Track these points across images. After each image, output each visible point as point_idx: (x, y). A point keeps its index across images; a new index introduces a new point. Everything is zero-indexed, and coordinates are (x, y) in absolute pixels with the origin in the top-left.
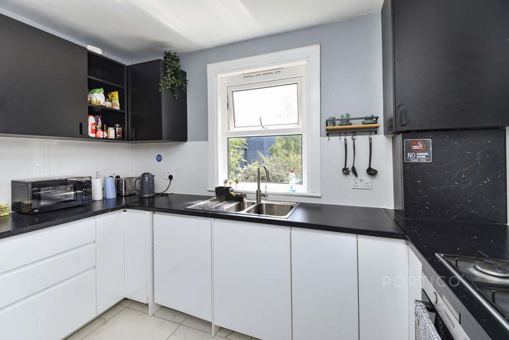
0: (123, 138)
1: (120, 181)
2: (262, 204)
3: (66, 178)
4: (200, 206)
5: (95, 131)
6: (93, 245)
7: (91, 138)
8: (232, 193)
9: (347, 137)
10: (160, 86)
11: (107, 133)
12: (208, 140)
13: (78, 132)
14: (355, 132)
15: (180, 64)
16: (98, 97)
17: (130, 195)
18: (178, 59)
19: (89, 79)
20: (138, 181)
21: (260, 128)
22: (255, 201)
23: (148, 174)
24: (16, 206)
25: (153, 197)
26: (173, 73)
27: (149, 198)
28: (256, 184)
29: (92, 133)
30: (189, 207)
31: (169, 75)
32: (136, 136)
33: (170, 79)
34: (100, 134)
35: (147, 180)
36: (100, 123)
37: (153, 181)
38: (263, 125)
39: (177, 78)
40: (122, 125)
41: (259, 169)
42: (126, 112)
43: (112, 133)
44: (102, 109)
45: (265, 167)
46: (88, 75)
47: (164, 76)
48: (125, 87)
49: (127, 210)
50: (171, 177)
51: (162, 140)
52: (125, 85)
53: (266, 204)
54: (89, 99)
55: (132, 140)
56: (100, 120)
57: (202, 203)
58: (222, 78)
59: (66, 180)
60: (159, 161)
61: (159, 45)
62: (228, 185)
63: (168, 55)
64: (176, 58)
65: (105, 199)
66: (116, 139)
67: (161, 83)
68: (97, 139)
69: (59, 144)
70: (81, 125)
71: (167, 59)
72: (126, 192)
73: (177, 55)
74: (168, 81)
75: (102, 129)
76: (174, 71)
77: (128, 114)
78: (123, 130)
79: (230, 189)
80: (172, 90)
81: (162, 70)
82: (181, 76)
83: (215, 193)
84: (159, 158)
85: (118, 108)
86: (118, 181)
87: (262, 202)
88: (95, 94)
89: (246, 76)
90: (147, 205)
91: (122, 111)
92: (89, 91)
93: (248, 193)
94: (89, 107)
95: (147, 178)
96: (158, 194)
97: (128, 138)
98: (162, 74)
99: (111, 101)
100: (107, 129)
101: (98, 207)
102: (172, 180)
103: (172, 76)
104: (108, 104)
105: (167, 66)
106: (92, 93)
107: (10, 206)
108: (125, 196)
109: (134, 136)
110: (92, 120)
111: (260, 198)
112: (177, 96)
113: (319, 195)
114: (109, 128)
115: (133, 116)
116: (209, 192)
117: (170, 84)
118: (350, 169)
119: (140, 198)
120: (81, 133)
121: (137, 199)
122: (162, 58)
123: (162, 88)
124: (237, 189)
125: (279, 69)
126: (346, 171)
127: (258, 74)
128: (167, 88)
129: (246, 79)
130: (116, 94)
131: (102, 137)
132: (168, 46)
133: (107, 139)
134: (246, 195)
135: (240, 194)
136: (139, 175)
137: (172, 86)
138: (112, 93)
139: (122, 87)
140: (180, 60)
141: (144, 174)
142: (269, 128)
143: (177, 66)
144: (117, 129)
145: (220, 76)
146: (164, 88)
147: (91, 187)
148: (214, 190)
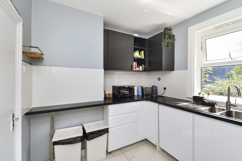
0: (145, 70)
1: (143, 89)
2: (232, 111)
3: (125, 86)
4: (184, 105)
5: (135, 68)
6: (135, 113)
7: (134, 70)
8: (205, 101)
10: (162, 45)
11: (139, 68)
12: (187, 70)
13: (131, 68)
15: (172, 31)
16: (137, 54)
17: (147, 95)
18: (171, 29)
19: (134, 47)
20: (150, 89)
21: (230, 60)
22: (226, 109)
23: (155, 86)
24: (113, 94)
25: (157, 97)
26: (168, 37)
27: (155, 97)
28: (227, 97)
29: (134, 69)
30: (178, 105)
31: (166, 38)
32: (150, 69)
33: (167, 41)
34: (137, 69)
35: (154, 89)
36: (137, 65)
37: (157, 89)
38: (232, 57)
39: (170, 39)
40: (145, 65)
41: (229, 87)
42: (146, 59)
43: (141, 68)
44: (137, 59)
45: (236, 87)
46: (134, 46)
47: (164, 40)
48: (146, 49)
49: (147, 101)
50: (165, 88)
51: (162, 70)
52: (146, 47)
53: (235, 112)
54: (134, 55)
55: (149, 71)
56: (136, 63)
57: (186, 104)
58: (198, 33)
59: (124, 87)
60: (159, 80)
61: (162, 25)
62: (201, 96)
63: (166, 29)
64: (170, 29)
65: (138, 95)
66: (142, 71)
67: (162, 43)
68: (136, 71)
69: (124, 73)
70: (132, 66)
71: (166, 31)
72: (146, 93)
73: (171, 27)
74: (166, 41)
75: (138, 67)
76: (169, 36)
77: (147, 60)
78: (145, 67)
79: (204, 98)
80: (167, 46)
81: (163, 37)
82: (172, 37)
83: (193, 99)
84: (159, 79)
85: (143, 58)
86: (142, 88)
87: (231, 110)
88: (136, 53)
89: (217, 28)
90: (154, 100)
91: (145, 59)
92: (134, 52)
93: (218, 102)
94: (134, 59)
95: (154, 88)
96: (159, 96)
97: (147, 70)
98: (163, 39)
99: (141, 55)
100: (139, 67)
101: (136, 98)
102: (165, 90)
103: (168, 38)
104: (140, 57)
105: (166, 34)
106: (135, 53)
107: (112, 94)
108: (145, 95)
109: (149, 69)
110: (135, 63)
111: (230, 107)
112: (170, 48)
114: (140, 66)
115: (149, 61)
116: (187, 98)
117: (167, 43)
119: (151, 97)
120: (132, 69)
121: (150, 97)
122: (163, 31)
123: (163, 45)
124: (208, 99)
128: (165, 45)
130: (143, 52)
131: (138, 70)
132: (166, 25)
133: (139, 71)
134: (217, 103)
135: (211, 102)
136: (151, 86)
137: (168, 43)
138: (141, 52)
139: (145, 48)
140: (172, 29)
141: (153, 86)
142: (237, 59)
143: (171, 33)
144: (143, 66)
145: (196, 32)
146: (164, 45)
147: (134, 90)
148: (192, 97)
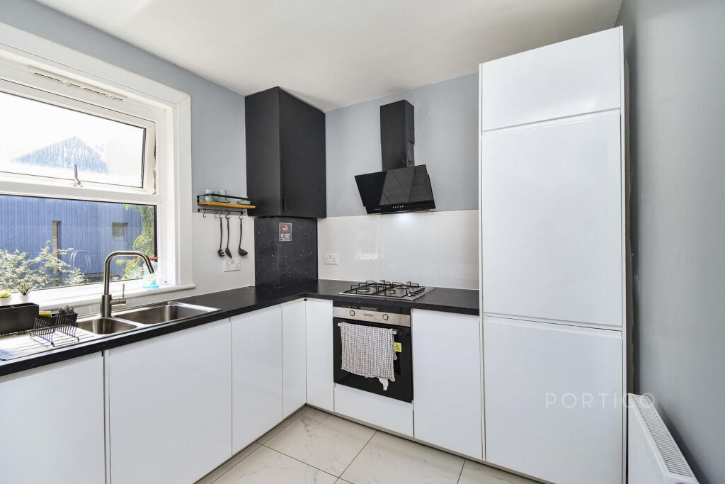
9: (221, 216)
14: (228, 210)
89: (40, 74)
113: (192, 285)
118: (224, 251)
125: (122, 95)
126: (220, 254)
127: (74, 85)
129: (37, 78)
